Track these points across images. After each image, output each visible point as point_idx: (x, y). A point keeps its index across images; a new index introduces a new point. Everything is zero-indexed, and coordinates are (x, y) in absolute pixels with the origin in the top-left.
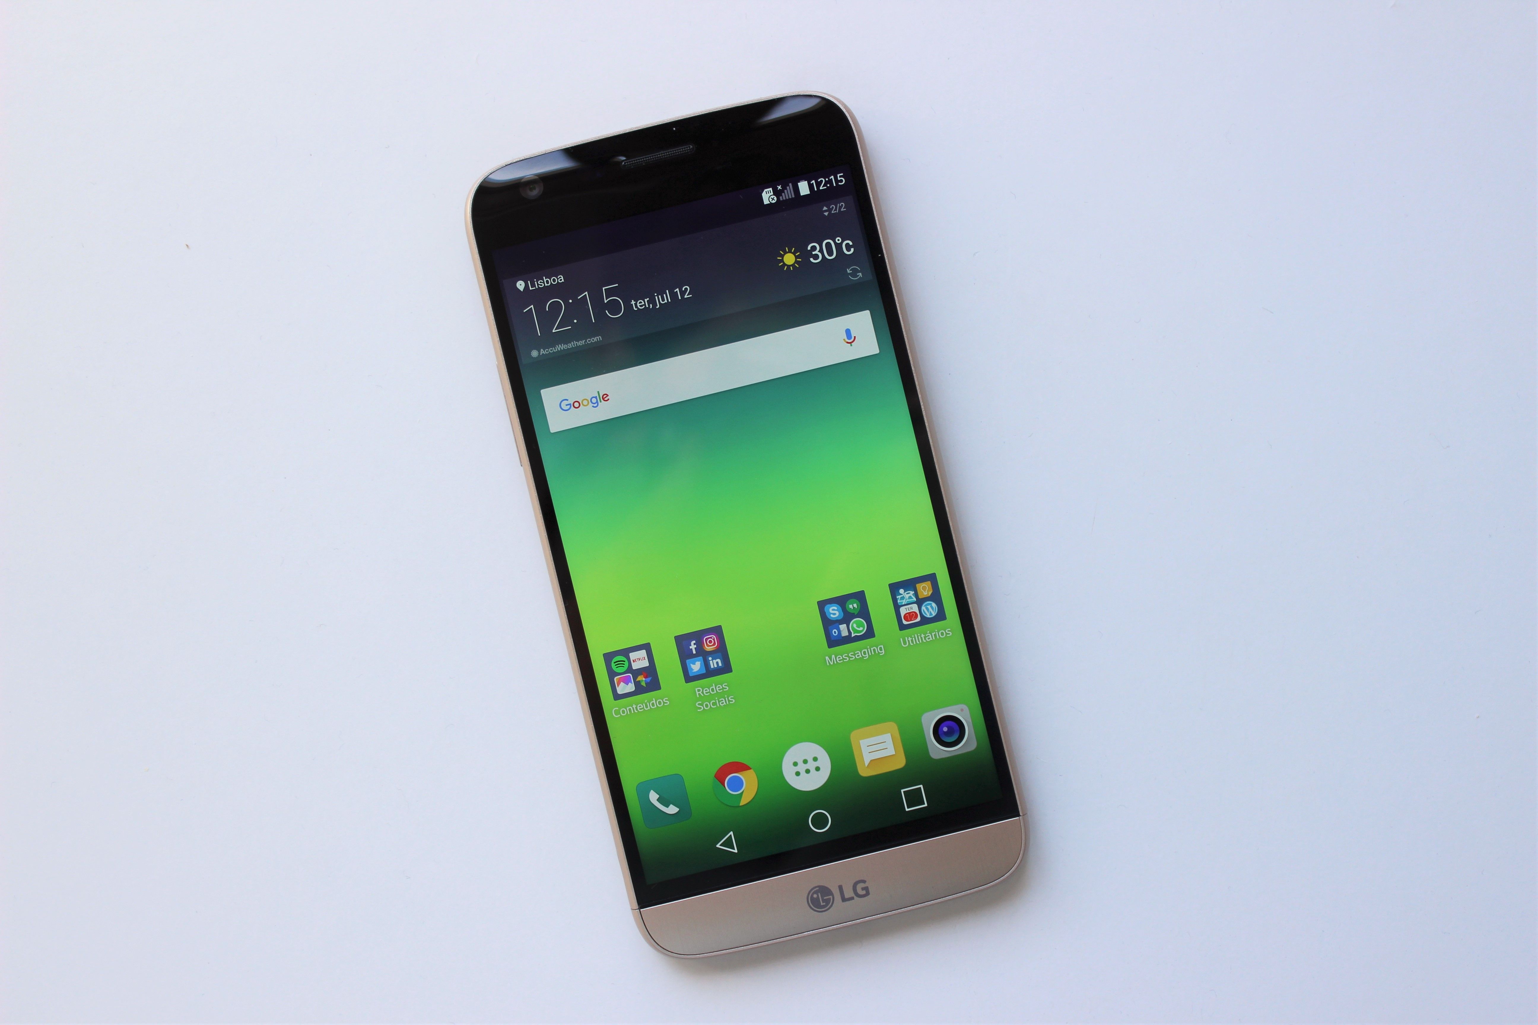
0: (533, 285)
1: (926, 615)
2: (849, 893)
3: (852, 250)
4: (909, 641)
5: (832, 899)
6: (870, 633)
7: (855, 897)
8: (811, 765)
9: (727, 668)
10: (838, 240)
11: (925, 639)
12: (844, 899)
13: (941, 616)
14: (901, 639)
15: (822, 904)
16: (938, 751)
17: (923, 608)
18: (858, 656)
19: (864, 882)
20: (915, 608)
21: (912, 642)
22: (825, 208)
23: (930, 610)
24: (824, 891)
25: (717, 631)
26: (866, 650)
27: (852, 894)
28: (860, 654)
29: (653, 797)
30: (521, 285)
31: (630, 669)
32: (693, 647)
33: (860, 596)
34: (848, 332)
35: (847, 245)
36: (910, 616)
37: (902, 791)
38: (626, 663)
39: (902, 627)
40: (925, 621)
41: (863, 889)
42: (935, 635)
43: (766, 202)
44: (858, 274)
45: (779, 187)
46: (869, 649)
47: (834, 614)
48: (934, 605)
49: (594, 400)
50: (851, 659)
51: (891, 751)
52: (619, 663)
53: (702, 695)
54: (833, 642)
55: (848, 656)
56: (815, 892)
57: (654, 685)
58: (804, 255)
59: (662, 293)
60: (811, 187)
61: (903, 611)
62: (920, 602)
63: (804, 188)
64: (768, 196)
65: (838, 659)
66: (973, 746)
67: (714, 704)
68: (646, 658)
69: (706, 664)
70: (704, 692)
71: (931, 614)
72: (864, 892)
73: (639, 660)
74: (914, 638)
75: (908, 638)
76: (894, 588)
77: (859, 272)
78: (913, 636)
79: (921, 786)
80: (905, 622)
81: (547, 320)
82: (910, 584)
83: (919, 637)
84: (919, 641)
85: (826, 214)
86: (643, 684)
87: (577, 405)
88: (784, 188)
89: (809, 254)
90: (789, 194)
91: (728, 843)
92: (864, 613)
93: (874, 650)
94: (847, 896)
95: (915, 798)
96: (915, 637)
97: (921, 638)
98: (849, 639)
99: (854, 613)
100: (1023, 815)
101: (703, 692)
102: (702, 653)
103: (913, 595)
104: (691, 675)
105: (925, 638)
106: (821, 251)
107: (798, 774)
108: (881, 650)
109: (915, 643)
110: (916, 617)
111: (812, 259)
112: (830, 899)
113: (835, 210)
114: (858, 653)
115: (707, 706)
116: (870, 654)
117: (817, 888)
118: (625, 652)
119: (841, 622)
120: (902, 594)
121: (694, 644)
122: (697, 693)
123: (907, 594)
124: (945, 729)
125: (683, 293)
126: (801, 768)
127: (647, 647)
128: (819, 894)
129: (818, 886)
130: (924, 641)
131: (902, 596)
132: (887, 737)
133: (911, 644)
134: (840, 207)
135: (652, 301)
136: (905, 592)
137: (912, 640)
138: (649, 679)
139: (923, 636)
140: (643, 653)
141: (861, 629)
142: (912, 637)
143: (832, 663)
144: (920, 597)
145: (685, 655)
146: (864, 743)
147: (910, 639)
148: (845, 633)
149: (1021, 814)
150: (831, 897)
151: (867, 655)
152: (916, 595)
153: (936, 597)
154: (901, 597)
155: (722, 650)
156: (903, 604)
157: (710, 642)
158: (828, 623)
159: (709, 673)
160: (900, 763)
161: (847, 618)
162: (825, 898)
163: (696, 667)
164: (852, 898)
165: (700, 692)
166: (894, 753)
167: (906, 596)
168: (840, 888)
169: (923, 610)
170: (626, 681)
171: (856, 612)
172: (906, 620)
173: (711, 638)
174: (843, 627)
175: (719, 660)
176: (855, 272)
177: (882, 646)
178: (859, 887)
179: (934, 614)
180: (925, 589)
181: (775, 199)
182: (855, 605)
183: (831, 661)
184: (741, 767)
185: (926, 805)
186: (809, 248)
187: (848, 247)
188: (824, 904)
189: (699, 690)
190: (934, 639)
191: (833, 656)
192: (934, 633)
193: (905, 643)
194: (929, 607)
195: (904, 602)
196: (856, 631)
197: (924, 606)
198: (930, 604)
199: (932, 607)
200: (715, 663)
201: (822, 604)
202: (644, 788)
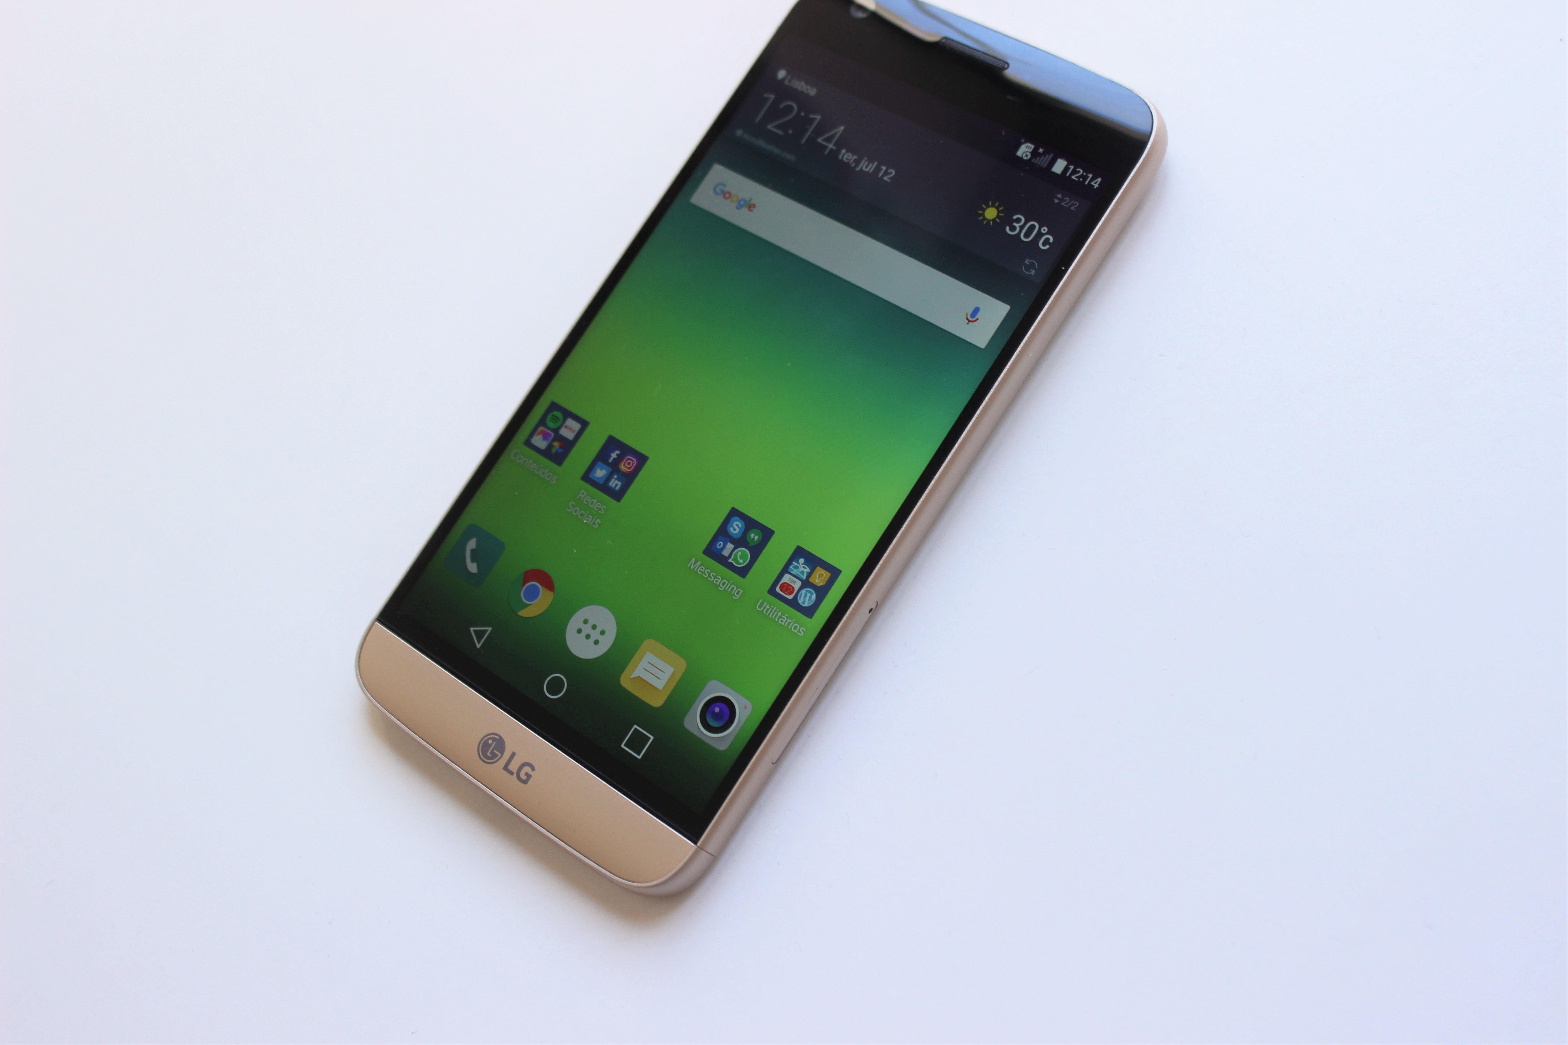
0: (790, 81)
1: (800, 599)
2: (513, 767)
3: (1047, 247)
4: (765, 607)
5: (499, 757)
6: (743, 572)
7: (515, 775)
8: (595, 634)
9: (618, 495)
10: (1044, 230)
11: (778, 619)
12: (506, 768)
13: (809, 612)
14: (761, 600)
15: (488, 754)
16: (693, 723)
17: (803, 591)
18: (717, 581)
19: (533, 769)
20: (797, 585)
21: (767, 612)
22: (1060, 196)
23: (807, 598)
24: (500, 744)
25: (642, 459)
26: (727, 582)
27: (515, 770)
28: (719, 581)
29: (472, 544)
30: (782, 74)
31: (556, 431)
32: (614, 455)
33: (767, 534)
34: (976, 310)
35: (1048, 239)
36: (787, 588)
37: (635, 726)
38: (559, 423)
39: (772, 591)
40: (794, 604)
41: (527, 774)
42: (790, 623)
43: (1019, 153)
44: (1032, 270)
45: (1041, 150)
46: (730, 584)
47: (735, 530)
48: (814, 597)
49: (742, 203)
50: (709, 578)
51: (660, 684)
52: (555, 419)
53: (582, 500)
54: (711, 552)
55: (709, 574)
56: (493, 739)
57: (559, 458)
58: (1006, 219)
59: (871, 161)
60: (1066, 169)
61: (786, 578)
62: (806, 584)
63: (1059, 166)
64: (1025, 150)
65: (700, 569)
66: (722, 747)
67: (582, 515)
68: (575, 433)
69: (609, 478)
70: (586, 499)
71: (804, 602)
72: (524, 777)
73: (569, 430)
74: (771, 609)
75: (767, 605)
76: (799, 552)
77: (1034, 269)
78: (772, 607)
79: (652, 738)
80: (778, 589)
81: (774, 113)
82: (814, 561)
83: (776, 613)
84: (772, 615)
85: (1056, 201)
86: (554, 450)
87: (727, 195)
88: (1044, 153)
89: (1010, 223)
90: (1043, 161)
91: (480, 634)
92: (756, 551)
93: (733, 588)
94: (510, 767)
95: (637, 742)
96: (772, 609)
97: (777, 614)
98: (723, 561)
99: (749, 543)
100: (699, 847)
101: (584, 498)
102: (614, 468)
103: (807, 572)
104: (591, 476)
105: (780, 617)
106: (1022, 228)
107: (579, 631)
108: (738, 593)
109: (767, 614)
110: (790, 594)
111: (1007, 229)
112: (498, 755)
113: (1067, 204)
114: (719, 579)
115: (576, 511)
116: (726, 589)
117: (497, 737)
118: (568, 414)
119: (733, 540)
120: (799, 564)
121: (617, 455)
122: (580, 495)
123: (804, 567)
124: (717, 710)
125: (886, 173)
126: (587, 629)
127: (584, 424)
128: (495, 743)
129: (500, 736)
130: (776, 620)
131: (798, 565)
132: (669, 670)
133: (764, 612)
134: (1073, 205)
135: (857, 162)
136: (803, 564)
137: (768, 609)
138: (561, 451)
139: (780, 614)
140: (577, 426)
141: (741, 561)
142: (770, 607)
143: (692, 568)
144: (811, 580)
145: (602, 457)
146: (649, 657)
147: (767, 607)
148: (726, 553)
149: (699, 844)
150: (500, 755)
151: (723, 587)
152: (809, 575)
153: (822, 592)
154: (796, 566)
155: (629, 479)
156: (792, 572)
157: (629, 464)
158: (723, 532)
159: (603, 487)
160: (656, 702)
161: (740, 542)
162: (495, 751)
163: (600, 473)
164: (511, 773)
165: (582, 496)
166: (661, 689)
167: (801, 568)
168: (513, 754)
169: (801, 594)
170: (545, 436)
171: (751, 544)
172: (781, 589)
173: (632, 461)
174: (730, 546)
175: (619, 484)
176: (1032, 266)
177: (742, 591)
178: (527, 769)
179: (806, 605)
180: (820, 577)
181: (1029, 157)
182: (756, 538)
183: (694, 565)
184: (547, 582)
185: (639, 757)
186: (1015, 217)
187: (1046, 242)
188: (490, 755)
189: (583, 494)
190: (785, 625)
191: (699, 563)
192: (790, 621)
193: (760, 607)
194: (809, 595)
195: (794, 572)
196: (735, 559)
197: (806, 591)
198: (812, 594)
199: (810, 597)
200: (615, 483)
201: (735, 513)
202: (473, 531)
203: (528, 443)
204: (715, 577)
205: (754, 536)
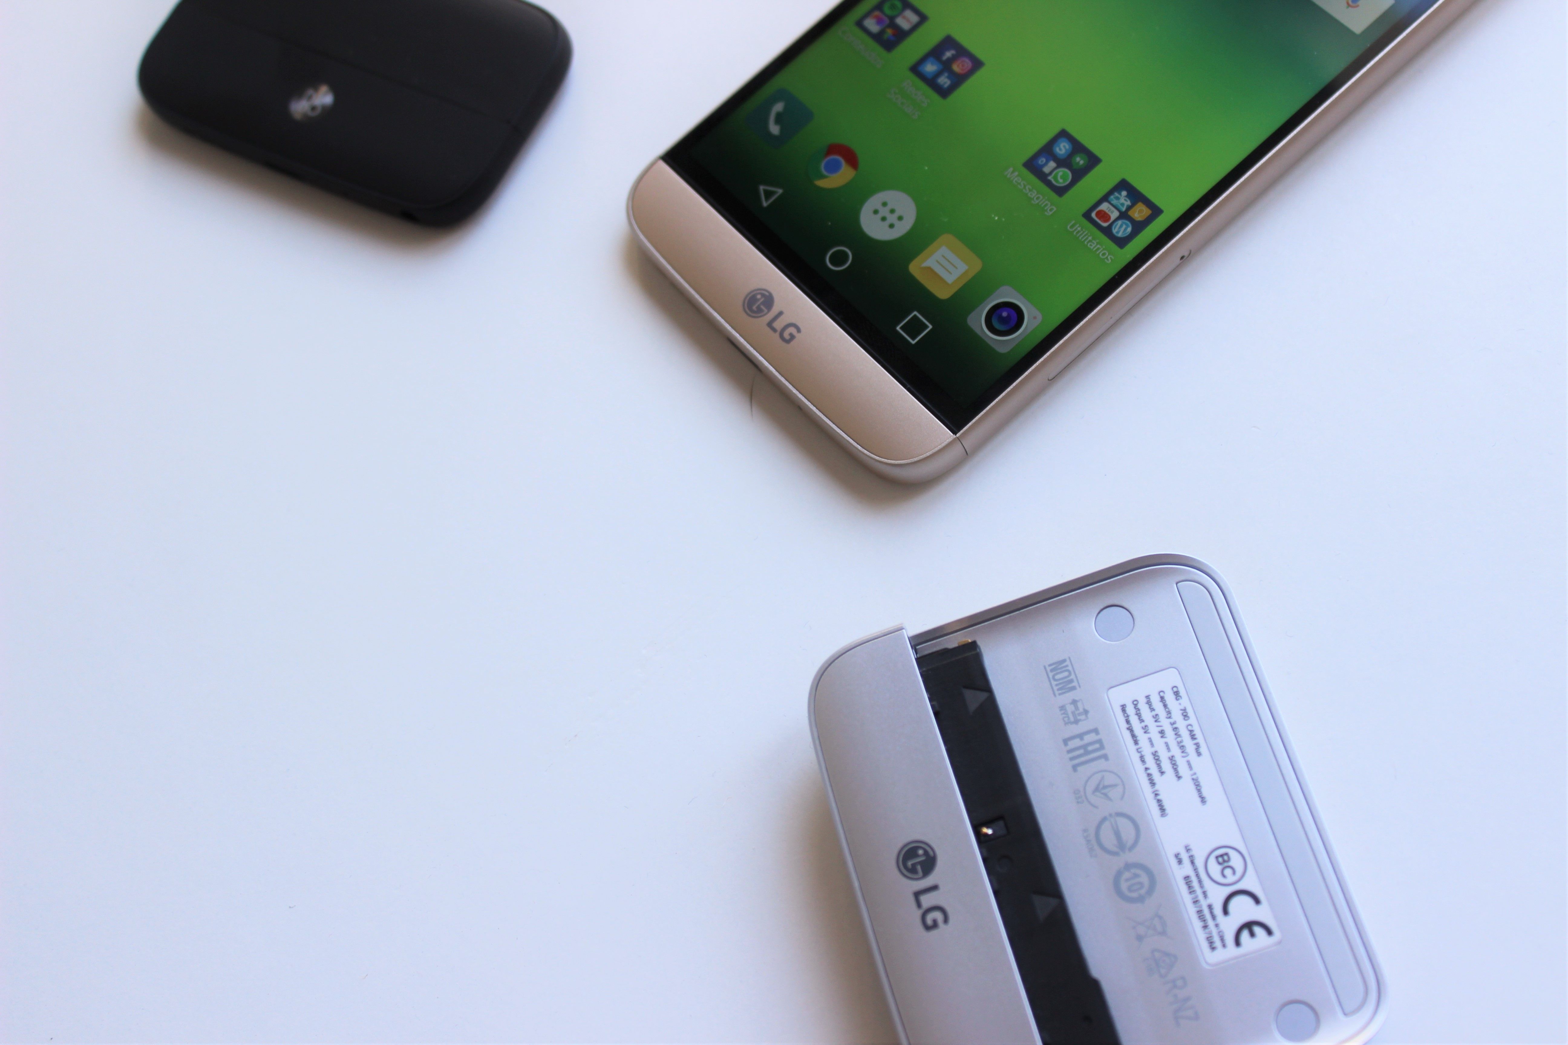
1: (1115, 229)
2: (778, 325)
4: (1077, 229)
5: (764, 313)
6: (1061, 191)
7: (777, 334)
8: (892, 219)
9: (945, 93)
11: (1088, 243)
12: (769, 324)
13: (1121, 242)
14: (1074, 222)
15: (754, 308)
16: (978, 321)
17: (1120, 222)
18: (1031, 195)
19: (799, 330)
20: (1114, 214)
21: (1077, 233)
23: (1122, 229)
24: (768, 300)
25: (977, 64)
26: (1042, 198)
27: (779, 328)
28: (1034, 194)
29: (779, 107)
31: (892, 19)
32: (948, 54)
33: (1094, 161)
36: (1104, 216)
37: (915, 313)
38: (897, 12)
39: (1087, 215)
40: (1107, 232)
41: (791, 334)
42: (1098, 249)
46: (1044, 200)
47: (1060, 149)
48: (1129, 229)
50: (1024, 190)
51: (950, 279)
52: (893, 7)
53: (905, 89)
54: (1032, 165)
55: (1025, 186)
56: (763, 295)
57: (889, 45)
61: (1104, 207)
62: (1124, 215)
65: (1016, 179)
66: (1002, 350)
67: (903, 103)
68: (912, 25)
69: (938, 74)
70: (910, 89)
71: (1118, 232)
72: (787, 337)
73: (906, 20)
74: (1082, 232)
75: (1079, 227)
76: (1123, 185)
78: (1084, 230)
79: (930, 327)
80: (1093, 215)
82: (1136, 196)
83: (1087, 236)
84: (1082, 238)
86: (886, 36)
91: (768, 194)
92: (1078, 175)
93: (1047, 204)
94: (775, 325)
95: (914, 328)
96: (1084, 232)
97: (1088, 238)
98: (1043, 177)
99: (1073, 166)
100: (957, 438)
101: (908, 88)
102: (946, 66)
103: (1127, 205)
104: (921, 69)
105: (1090, 241)
107: (876, 212)
108: (1051, 210)
109: (1078, 236)
110: (1105, 221)
112: (763, 311)
114: (1034, 192)
115: (897, 98)
116: (1040, 204)
117: (767, 294)
118: (907, 5)
119: (1056, 159)
120: (1121, 195)
121: (952, 54)
122: (905, 83)
123: (1125, 200)
124: (1005, 314)
126: (884, 212)
127: (923, 18)
128: (763, 299)
129: (770, 293)
130: (1086, 243)
132: (962, 267)
133: (1075, 233)
136: (1126, 196)
137: (1079, 232)
138: (893, 38)
139: (1090, 238)
140: (914, 18)
141: (1061, 181)
142: (1082, 230)
143: (1008, 176)
144: (1130, 213)
145: (935, 53)
146: (944, 251)
147: (1079, 229)
149: (958, 435)
150: (766, 311)
151: (1037, 202)
152: (1129, 208)
153: (1139, 227)
154: (1117, 197)
155: (959, 80)
156: (1112, 202)
157: (963, 65)
158: (1047, 150)
159: (931, 82)
160: (943, 294)
161: (1063, 163)
162: (761, 306)
163: (930, 68)
164: (775, 331)
165: (907, 86)
166: (950, 283)
167: (1123, 199)
168: (781, 313)
169: (1117, 224)
170: (879, 21)
171: (1075, 167)
172: (1098, 214)
173: (967, 63)
174: (1052, 164)
175: (948, 82)
177: (1055, 209)
178: (792, 330)
179: (1120, 235)
180: (1140, 212)
182: (1082, 162)
183: (1010, 174)
184: (852, 159)
185: (913, 342)
188: (755, 310)
189: (908, 84)
190: (1094, 250)
191: (1016, 173)
192: (1100, 247)
193: (1072, 227)
194: (1124, 226)
195: (1114, 202)
196: (1055, 178)
197: (1123, 222)
198: (1127, 226)
199: (1126, 229)
200: (944, 81)
201: (1063, 134)
202: (782, 95)
203: (859, 24)
204: (1030, 190)
205: (1080, 161)
